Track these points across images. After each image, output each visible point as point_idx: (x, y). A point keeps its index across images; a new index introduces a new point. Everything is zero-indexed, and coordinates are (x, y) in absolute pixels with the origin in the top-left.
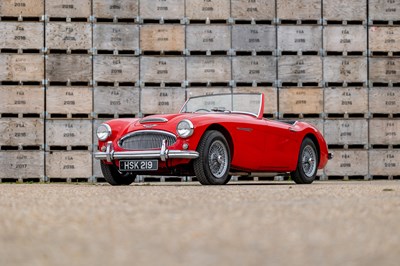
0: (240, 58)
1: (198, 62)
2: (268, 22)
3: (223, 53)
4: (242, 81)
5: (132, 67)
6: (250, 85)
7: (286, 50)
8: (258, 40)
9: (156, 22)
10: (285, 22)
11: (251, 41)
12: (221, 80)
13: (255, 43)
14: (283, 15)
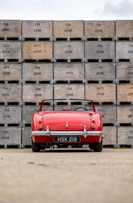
0: (91, 64)
1: (62, 67)
2: (110, 39)
3: (79, 61)
4: (92, 80)
5: (17, 70)
6: (97, 82)
7: (122, 58)
8: (103, 52)
9: (33, 39)
10: (121, 39)
11: (98, 52)
12: (77, 79)
13: (101, 54)
14: (120, 35)
